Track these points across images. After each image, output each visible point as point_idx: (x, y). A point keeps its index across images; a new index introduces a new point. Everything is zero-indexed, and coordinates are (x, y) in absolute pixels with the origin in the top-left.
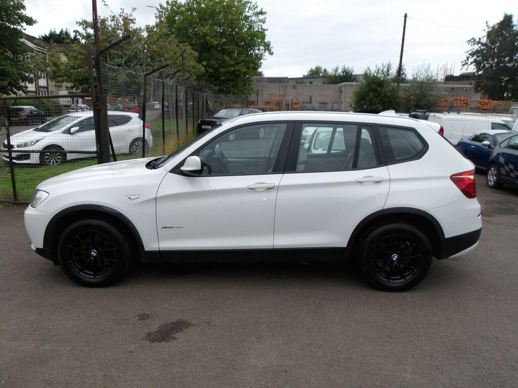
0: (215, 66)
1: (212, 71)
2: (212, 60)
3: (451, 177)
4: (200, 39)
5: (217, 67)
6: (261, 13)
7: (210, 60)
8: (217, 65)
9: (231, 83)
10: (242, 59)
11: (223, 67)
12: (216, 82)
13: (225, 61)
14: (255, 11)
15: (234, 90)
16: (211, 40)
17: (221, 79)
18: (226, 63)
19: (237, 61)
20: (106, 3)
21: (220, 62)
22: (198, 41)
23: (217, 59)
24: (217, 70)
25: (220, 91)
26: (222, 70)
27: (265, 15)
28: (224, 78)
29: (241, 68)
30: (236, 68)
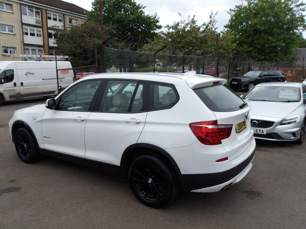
0: (262, 43)
1: (259, 47)
2: (260, 40)
3: (190, 125)
4: (253, 27)
5: (264, 44)
6: (302, 4)
7: (259, 40)
8: (263, 43)
9: (274, 54)
10: (282, 37)
11: (268, 44)
12: (262, 54)
13: (269, 40)
14: (296, 4)
15: (276, 59)
16: (260, 27)
17: (266, 51)
18: (270, 41)
19: (279, 39)
20: (180, 14)
21: (266, 40)
22: (251, 29)
23: (264, 39)
24: (263, 46)
25: (265, 59)
26: (266, 45)
27: (305, 6)
28: (268, 51)
29: (281, 43)
30: (277, 44)
